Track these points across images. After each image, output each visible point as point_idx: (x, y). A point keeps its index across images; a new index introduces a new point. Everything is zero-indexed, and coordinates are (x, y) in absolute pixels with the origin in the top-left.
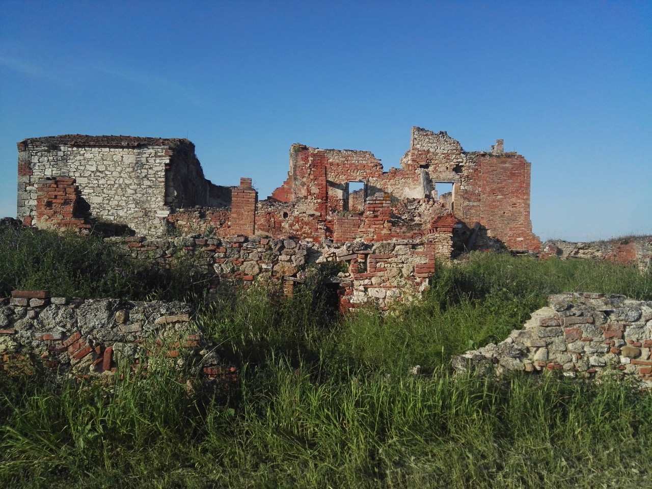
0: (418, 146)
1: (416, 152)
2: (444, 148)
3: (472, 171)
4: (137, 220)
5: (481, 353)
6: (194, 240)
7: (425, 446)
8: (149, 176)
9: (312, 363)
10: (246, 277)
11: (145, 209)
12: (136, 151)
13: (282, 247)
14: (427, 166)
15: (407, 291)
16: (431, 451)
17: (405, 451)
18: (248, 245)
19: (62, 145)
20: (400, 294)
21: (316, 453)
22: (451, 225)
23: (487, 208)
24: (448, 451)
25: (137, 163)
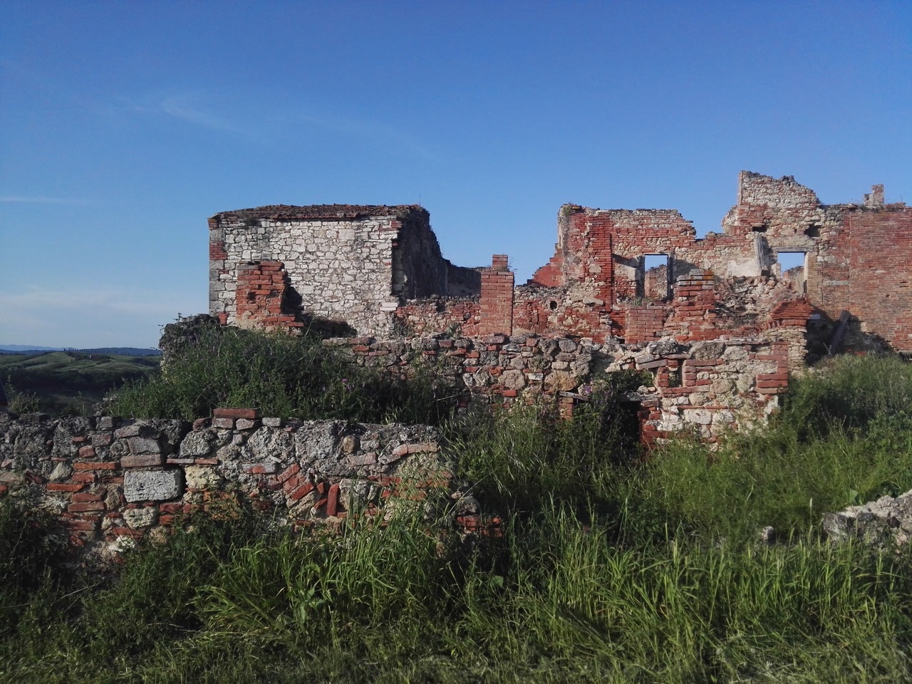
0: (750, 200)
1: (746, 209)
2: (789, 201)
3: (834, 233)
4: (357, 316)
5: (870, 510)
6: (437, 341)
7: (786, 648)
8: (371, 256)
9: (608, 516)
10: (506, 392)
11: (367, 301)
12: (355, 224)
13: (557, 350)
14: (763, 228)
15: (745, 414)
16: (797, 656)
17: (756, 654)
18: (508, 347)
19: (263, 219)
20: (734, 418)
21: (621, 648)
22: (804, 315)
23: (860, 289)
24: (823, 658)
25: (356, 240)
